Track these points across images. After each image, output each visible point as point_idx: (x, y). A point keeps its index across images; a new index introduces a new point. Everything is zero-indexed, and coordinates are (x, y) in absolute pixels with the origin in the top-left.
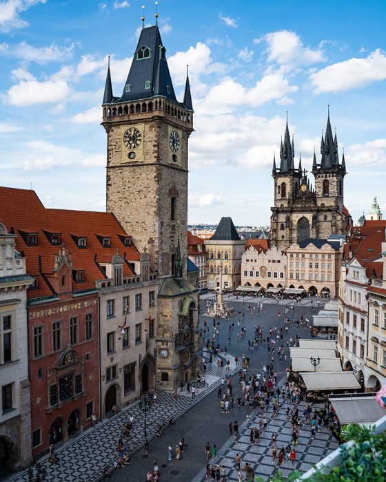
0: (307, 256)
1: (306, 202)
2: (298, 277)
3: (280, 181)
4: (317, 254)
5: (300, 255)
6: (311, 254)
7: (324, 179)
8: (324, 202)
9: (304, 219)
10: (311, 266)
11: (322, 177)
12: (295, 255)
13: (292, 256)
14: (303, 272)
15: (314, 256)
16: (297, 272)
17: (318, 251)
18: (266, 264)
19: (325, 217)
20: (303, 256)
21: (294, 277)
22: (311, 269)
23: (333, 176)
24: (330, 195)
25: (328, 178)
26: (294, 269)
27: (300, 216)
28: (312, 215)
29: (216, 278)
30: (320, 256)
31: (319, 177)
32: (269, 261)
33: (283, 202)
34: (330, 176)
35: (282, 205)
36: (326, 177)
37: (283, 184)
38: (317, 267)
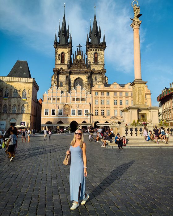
0: (112, 94)
1: (81, 67)
2: (103, 114)
3: (60, 51)
4: (121, 92)
5: (105, 93)
6: (115, 92)
7: (94, 52)
8: (95, 68)
9: (79, 79)
10: (116, 103)
11: (93, 50)
12: (100, 93)
13: (97, 94)
14: (108, 109)
15: (118, 94)
16: (103, 109)
17: (122, 89)
18: (70, 101)
19: (96, 79)
20: (108, 94)
21: (100, 113)
22: (116, 106)
23: (101, 51)
24: (99, 63)
25: (97, 52)
26: (100, 106)
27: (76, 77)
28: (85, 76)
29: (9, 118)
30: (124, 94)
31: (91, 50)
32: (74, 99)
33: (62, 66)
34: (99, 50)
35: (61, 68)
36: (96, 50)
37: (63, 53)
38: (121, 103)
